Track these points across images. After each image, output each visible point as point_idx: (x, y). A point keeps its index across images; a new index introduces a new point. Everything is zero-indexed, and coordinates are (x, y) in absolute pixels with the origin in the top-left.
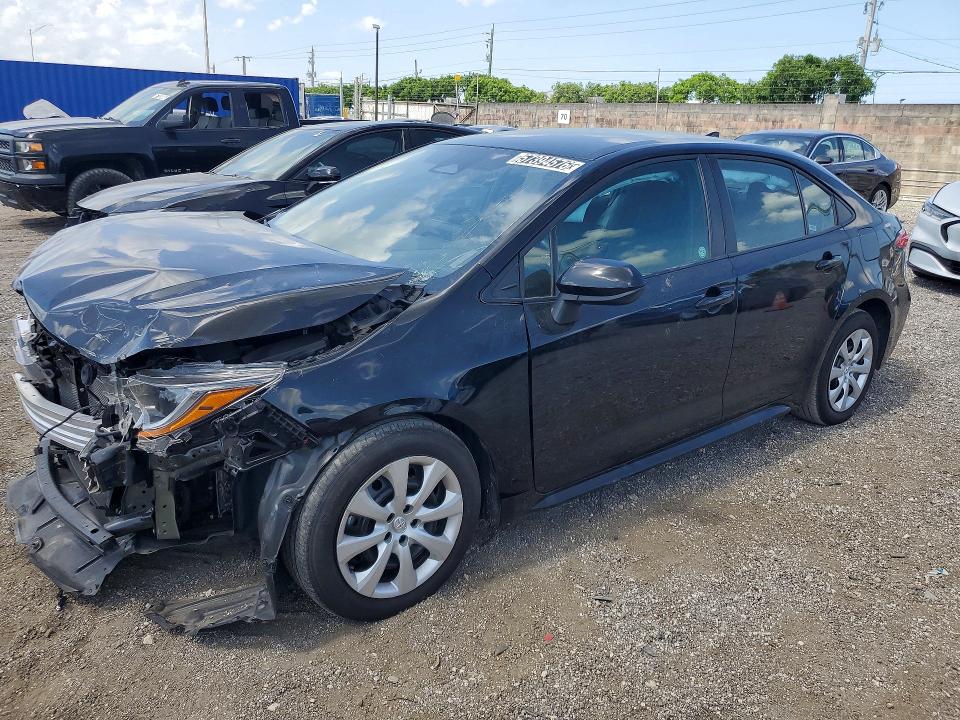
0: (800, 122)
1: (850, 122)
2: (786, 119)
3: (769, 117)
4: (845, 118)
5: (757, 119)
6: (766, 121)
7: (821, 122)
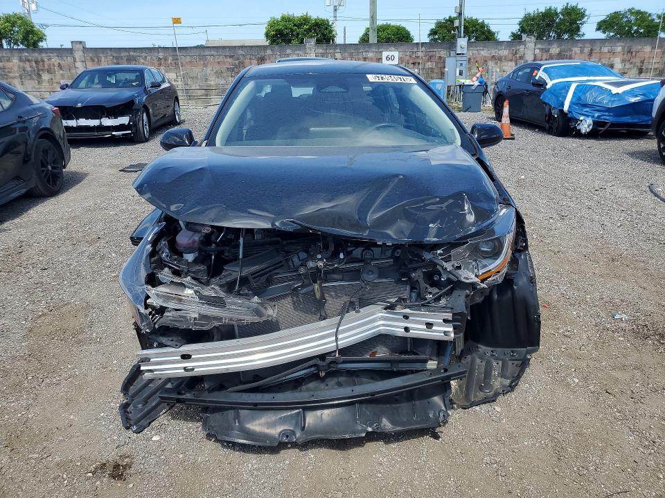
0: (58, 61)
1: (96, 60)
2: (46, 60)
3: (30, 58)
4: (91, 58)
5: (21, 60)
6: (29, 61)
7: (75, 61)
